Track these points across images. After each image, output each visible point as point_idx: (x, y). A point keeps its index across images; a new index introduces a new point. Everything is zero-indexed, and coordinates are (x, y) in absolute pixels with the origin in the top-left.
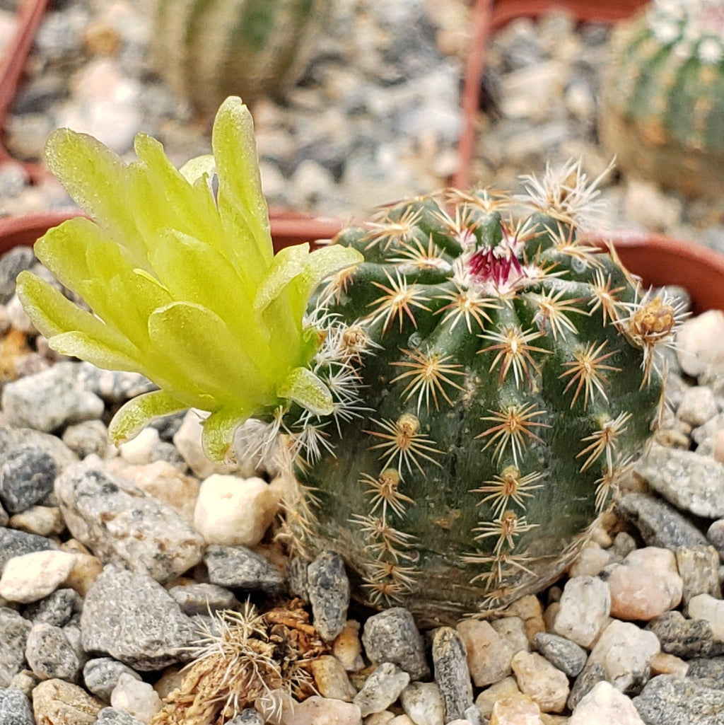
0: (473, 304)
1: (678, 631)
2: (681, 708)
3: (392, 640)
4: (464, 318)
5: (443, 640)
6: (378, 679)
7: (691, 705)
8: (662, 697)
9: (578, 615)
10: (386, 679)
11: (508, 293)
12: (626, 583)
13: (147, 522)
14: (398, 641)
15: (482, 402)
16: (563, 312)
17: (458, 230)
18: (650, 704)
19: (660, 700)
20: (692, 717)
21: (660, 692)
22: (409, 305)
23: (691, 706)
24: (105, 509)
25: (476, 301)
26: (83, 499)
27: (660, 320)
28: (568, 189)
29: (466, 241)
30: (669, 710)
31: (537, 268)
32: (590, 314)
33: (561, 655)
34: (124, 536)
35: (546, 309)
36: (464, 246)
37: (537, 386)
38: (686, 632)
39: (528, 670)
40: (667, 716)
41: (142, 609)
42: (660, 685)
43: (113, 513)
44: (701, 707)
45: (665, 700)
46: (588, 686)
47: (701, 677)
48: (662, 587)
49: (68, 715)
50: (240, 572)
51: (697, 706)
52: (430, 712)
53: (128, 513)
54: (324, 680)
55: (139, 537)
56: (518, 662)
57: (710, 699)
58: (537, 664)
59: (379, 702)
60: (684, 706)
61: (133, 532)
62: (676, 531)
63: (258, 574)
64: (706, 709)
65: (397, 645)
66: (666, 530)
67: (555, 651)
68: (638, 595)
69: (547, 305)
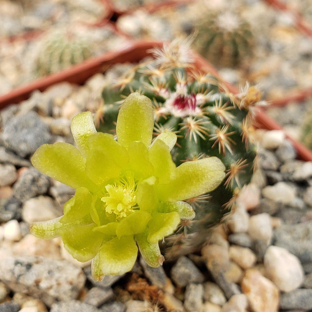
13: (57, 275)
16: (226, 111)
17: (158, 90)
25: (193, 122)
31: (200, 95)
34: (51, 287)
43: (39, 278)
55: (59, 284)
57: (299, 230)
61: (54, 283)
69: (218, 111)
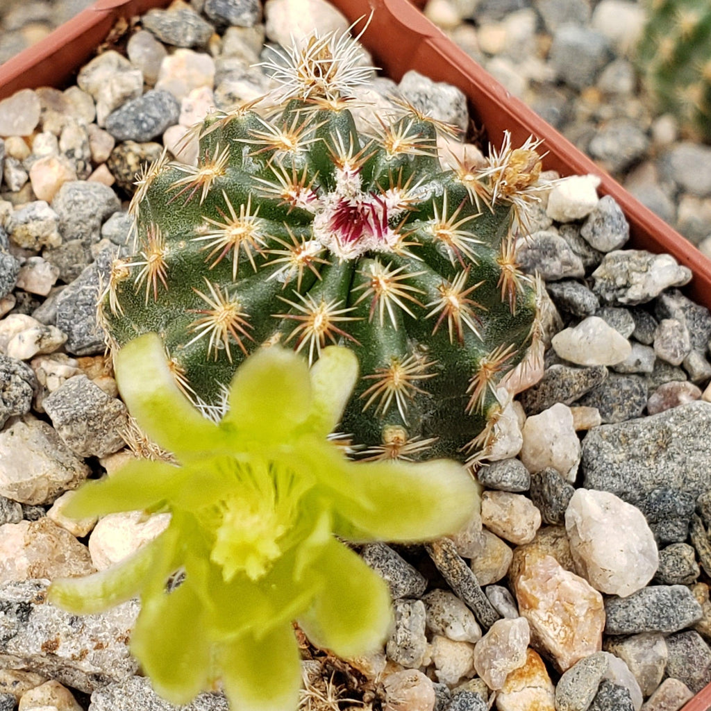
1: (577, 387)
2: (631, 460)
3: (396, 586)
4: (394, 304)
5: (447, 560)
6: (405, 627)
7: (637, 451)
8: (611, 461)
10: (410, 621)
11: (398, 241)
13: (92, 624)
14: (402, 583)
16: (459, 228)
17: (293, 194)
18: (608, 475)
19: (610, 464)
21: (605, 457)
22: (334, 323)
23: (638, 453)
24: (42, 639)
25: (388, 277)
26: (11, 643)
29: (304, 200)
30: (626, 470)
31: (396, 190)
32: (480, 214)
33: (514, 482)
34: (83, 655)
35: (444, 236)
38: (586, 385)
39: (504, 519)
40: (628, 477)
42: (598, 449)
43: (53, 638)
44: (646, 449)
45: (615, 462)
46: (557, 498)
47: (611, 410)
51: (643, 450)
53: (65, 627)
54: (364, 663)
55: (100, 646)
56: (491, 518)
57: (648, 435)
59: (419, 647)
61: (88, 645)
64: (652, 448)
65: (403, 587)
67: (510, 484)
69: (442, 232)
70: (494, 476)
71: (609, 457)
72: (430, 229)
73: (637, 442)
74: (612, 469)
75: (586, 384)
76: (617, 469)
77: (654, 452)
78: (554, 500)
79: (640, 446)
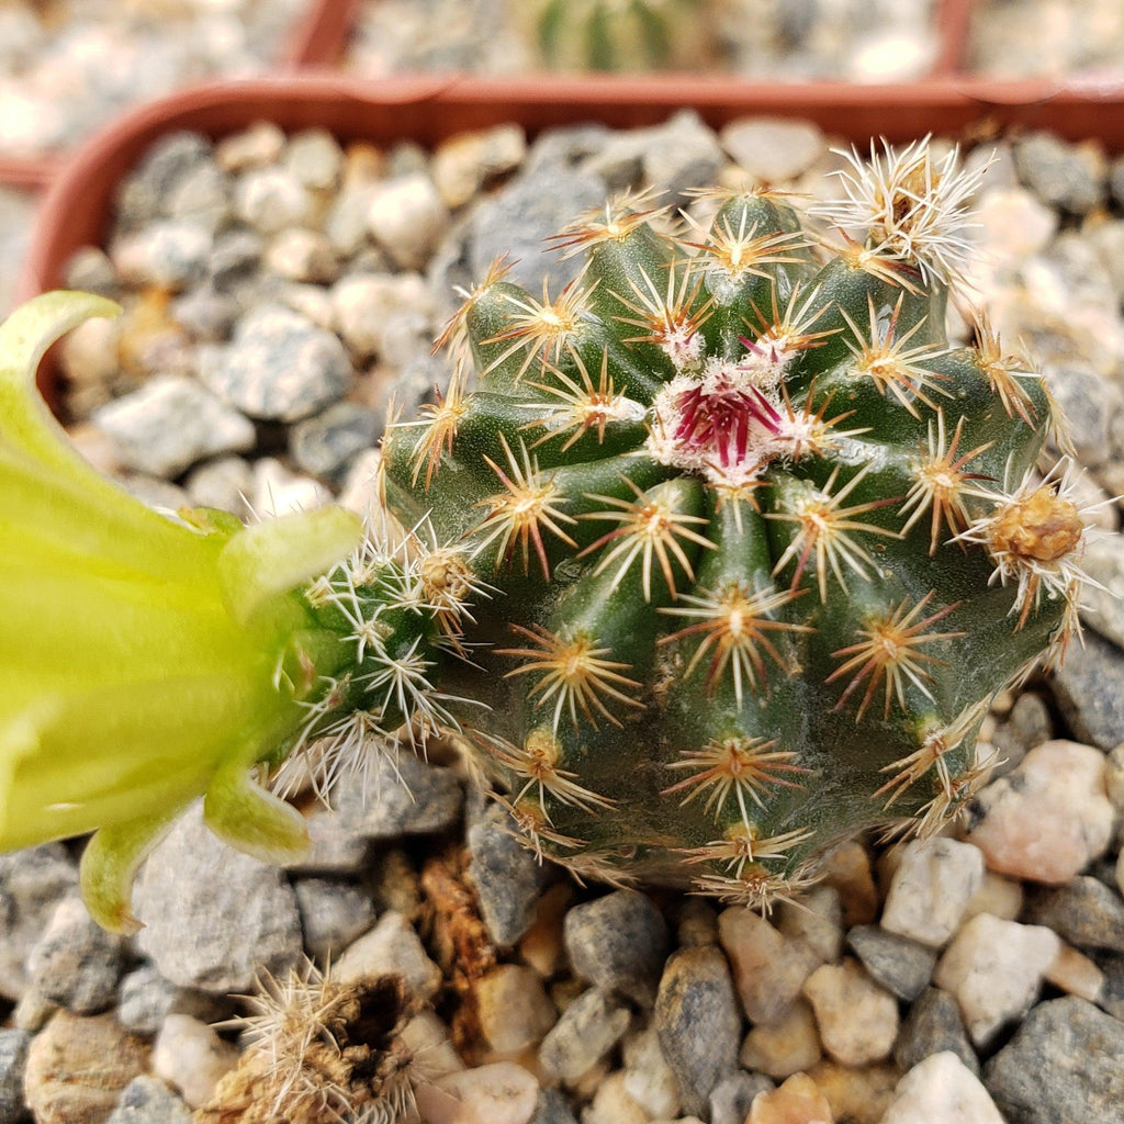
0: (663, 524)
2: (1076, 1077)
4: (639, 561)
5: (672, 991)
6: (574, 1023)
7: (1093, 1074)
8: (1047, 1055)
9: (919, 912)
11: (744, 485)
12: (1012, 831)
15: (685, 707)
16: (848, 532)
18: (1026, 1069)
19: (1043, 1058)
20: (1091, 1096)
21: (1046, 1044)
22: (542, 528)
23: (1093, 1076)
25: (670, 518)
27: (1048, 540)
28: (912, 196)
30: (1057, 1084)
31: (812, 418)
32: (901, 536)
33: (888, 976)
35: (812, 525)
36: (677, 362)
37: (800, 662)
40: (1051, 1092)
41: (205, 899)
42: (1050, 1028)
44: (1108, 1080)
45: (1051, 1061)
46: (924, 1041)
48: (1075, 831)
49: (67, 1109)
50: (372, 818)
51: (1103, 1077)
52: (656, 1090)
54: (492, 1022)
58: (846, 993)
59: (577, 1061)
60: (1083, 1075)
62: (1114, 704)
63: (401, 822)
64: (1116, 1084)
66: (1097, 704)
68: (1033, 850)
69: (816, 518)
70: (865, 945)
71: (1051, 1049)
72: (803, 502)
73: (1105, 1061)
74: (1039, 1066)
75: (1103, 934)
76: (1046, 1071)
77: (1114, 1091)
78: (918, 1040)
79: (1103, 1070)
